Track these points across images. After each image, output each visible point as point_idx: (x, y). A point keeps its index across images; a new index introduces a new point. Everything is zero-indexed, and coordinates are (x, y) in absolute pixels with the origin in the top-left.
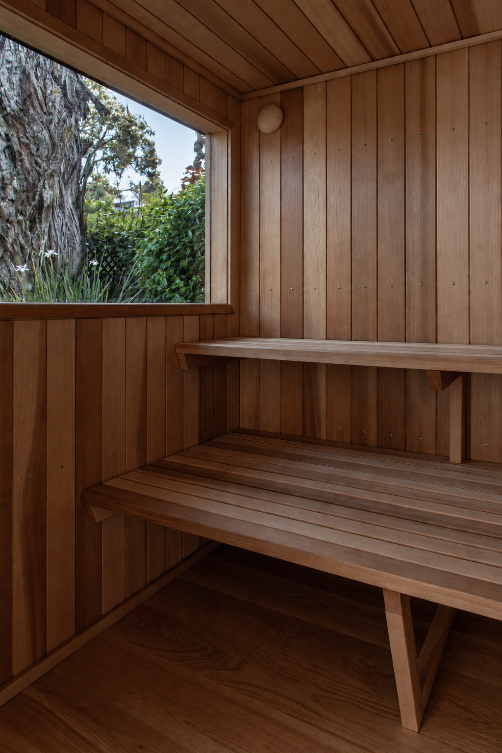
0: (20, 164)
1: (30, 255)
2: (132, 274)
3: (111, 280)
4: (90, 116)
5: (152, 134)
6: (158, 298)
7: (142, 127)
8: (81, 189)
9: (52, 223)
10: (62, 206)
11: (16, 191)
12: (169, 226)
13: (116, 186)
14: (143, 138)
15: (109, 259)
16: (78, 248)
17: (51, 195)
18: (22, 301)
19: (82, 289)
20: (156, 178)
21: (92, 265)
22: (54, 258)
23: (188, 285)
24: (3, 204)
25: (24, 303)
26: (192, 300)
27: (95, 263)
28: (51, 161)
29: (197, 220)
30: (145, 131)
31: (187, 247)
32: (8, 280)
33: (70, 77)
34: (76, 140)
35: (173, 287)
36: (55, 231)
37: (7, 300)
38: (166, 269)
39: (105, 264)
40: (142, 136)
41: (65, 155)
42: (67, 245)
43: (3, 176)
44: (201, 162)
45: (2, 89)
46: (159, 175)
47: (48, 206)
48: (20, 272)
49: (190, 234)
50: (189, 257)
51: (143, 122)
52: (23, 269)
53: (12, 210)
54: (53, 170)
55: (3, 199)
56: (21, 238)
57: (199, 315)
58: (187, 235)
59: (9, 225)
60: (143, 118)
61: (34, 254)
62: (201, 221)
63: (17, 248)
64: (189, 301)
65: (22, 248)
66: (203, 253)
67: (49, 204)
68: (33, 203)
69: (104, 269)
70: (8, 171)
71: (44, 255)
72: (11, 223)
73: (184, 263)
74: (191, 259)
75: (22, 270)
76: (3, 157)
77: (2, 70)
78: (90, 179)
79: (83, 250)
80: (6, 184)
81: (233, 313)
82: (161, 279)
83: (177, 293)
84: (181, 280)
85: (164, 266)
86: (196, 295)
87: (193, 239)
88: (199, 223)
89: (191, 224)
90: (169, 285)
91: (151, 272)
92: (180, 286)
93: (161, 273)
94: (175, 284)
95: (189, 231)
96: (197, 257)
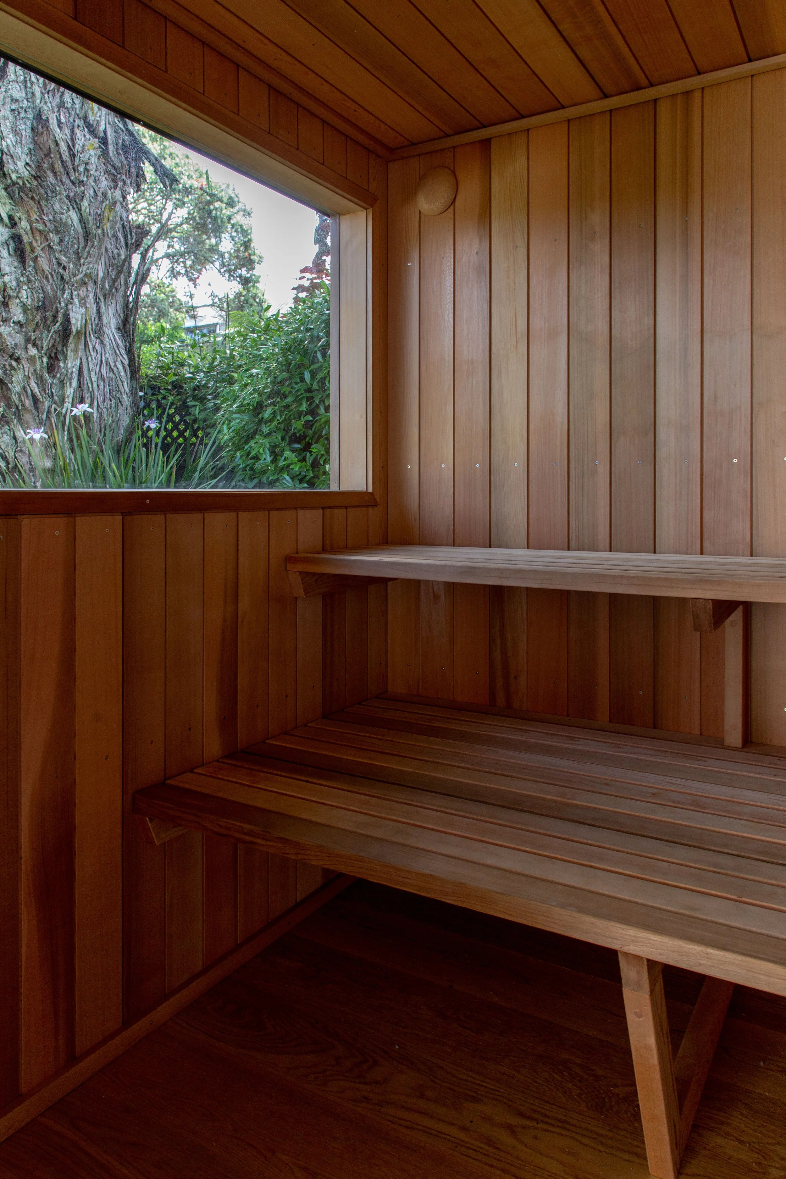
0: (31, 263)
1: (49, 412)
2: (214, 443)
3: (180, 452)
4: (146, 187)
5: (248, 214)
6: (256, 481)
7: (231, 203)
8: (131, 305)
9: (84, 360)
10: (99, 333)
11: (25, 309)
12: (273, 365)
13: (188, 299)
14: (232, 222)
15: (177, 418)
16: (126, 401)
17: (82, 314)
18: (35, 487)
19: (134, 467)
20: (253, 286)
21: (149, 428)
22: (87, 417)
23: (304, 460)
24: (5, 330)
25: (39, 489)
26: (311, 484)
27: (153, 425)
28: (82, 261)
29: (319, 355)
30: (235, 210)
31: (301, 399)
32: (13, 454)
33: (114, 125)
34: (124, 227)
35: (281, 464)
36: (89, 371)
37: (11, 485)
38: (269, 434)
39: (170, 426)
40: (229, 218)
41: (107, 250)
42: (108, 395)
43: (5, 285)
44: (325, 261)
45: (4, 143)
46: (258, 282)
47: (78, 332)
48: (32, 440)
49: (307, 376)
50: (306, 414)
51: (233, 195)
52: (37, 435)
53: (19, 339)
54: (86, 275)
55: (5, 321)
56: (33, 385)
57: (323, 508)
58: (302, 380)
59: (14, 363)
60: (234, 190)
61: (55, 410)
62: (324, 355)
63: (28, 403)
64: (306, 485)
65: (36, 401)
66: (327, 409)
67: (79, 329)
68: (54, 329)
69: (169, 433)
70: (13, 277)
71: (72, 411)
72: (18, 360)
73: (297, 425)
74: (309, 418)
75: (37, 437)
76: (5, 253)
77: (2, 113)
78: (145, 289)
79: (134, 404)
80: (10, 297)
81: (376, 505)
82: (261, 451)
83: (286, 473)
84: (293, 451)
85: (266, 430)
86: (316, 477)
87: (312, 385)
88: (321, 359)
89: (309, 360)
90: (274, 461)
91: (244, 440)
92: (291, 462)
93: (261, 441)
94: (283, 458)
95: (306, 373)
96: (319, 415)
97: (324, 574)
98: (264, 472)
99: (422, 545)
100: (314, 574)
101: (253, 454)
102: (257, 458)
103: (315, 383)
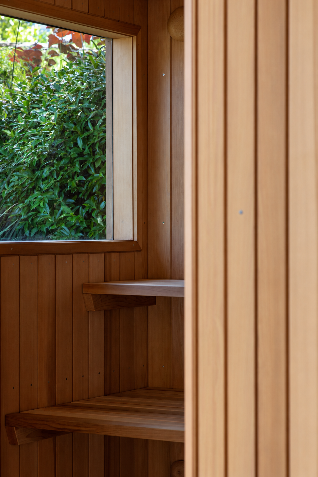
23: (77, 213)
29: (90, 125)
31: (75, 162)
35: (59, 216)
38: (47, 191)
49: (80, 143)
57: (104, 252)
58: (76, 144)
73: (73, 184)
74: (82, 178)
81: (139, 250)
82: (41, 204)
83: (64, 224)
84: (68, 206)
85: (44, 186)
86: (89, 227)
87: (84, 149)
88: (91, 129)
89: (81, 127)
90: (52, 214)
91: (24, 194)
92: (67, 215)
93: (40, 196)
94: (60, 211)
95: (78, 139)
96: (90, 175)
97: (107, 295)
98: (43, 222)
99: (174, 279)
100: (101, 295)
101: (34, 207)
102: (37, 211)
103: (87, 148)
